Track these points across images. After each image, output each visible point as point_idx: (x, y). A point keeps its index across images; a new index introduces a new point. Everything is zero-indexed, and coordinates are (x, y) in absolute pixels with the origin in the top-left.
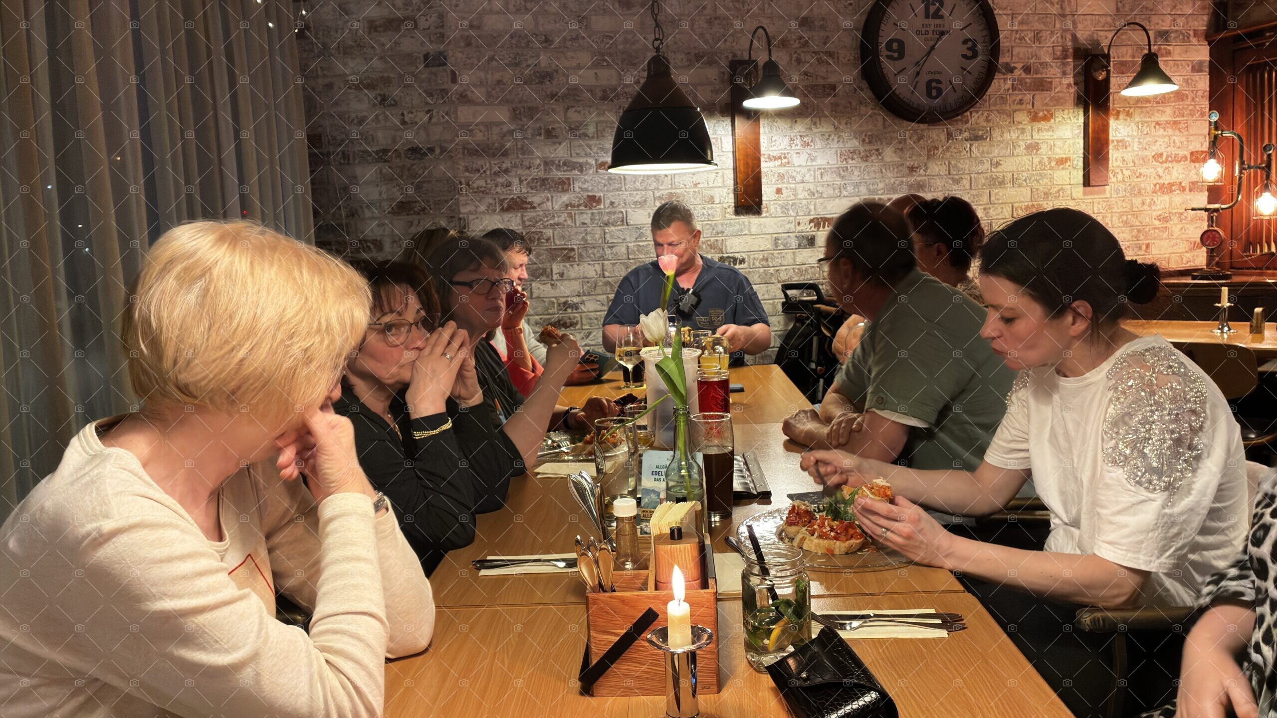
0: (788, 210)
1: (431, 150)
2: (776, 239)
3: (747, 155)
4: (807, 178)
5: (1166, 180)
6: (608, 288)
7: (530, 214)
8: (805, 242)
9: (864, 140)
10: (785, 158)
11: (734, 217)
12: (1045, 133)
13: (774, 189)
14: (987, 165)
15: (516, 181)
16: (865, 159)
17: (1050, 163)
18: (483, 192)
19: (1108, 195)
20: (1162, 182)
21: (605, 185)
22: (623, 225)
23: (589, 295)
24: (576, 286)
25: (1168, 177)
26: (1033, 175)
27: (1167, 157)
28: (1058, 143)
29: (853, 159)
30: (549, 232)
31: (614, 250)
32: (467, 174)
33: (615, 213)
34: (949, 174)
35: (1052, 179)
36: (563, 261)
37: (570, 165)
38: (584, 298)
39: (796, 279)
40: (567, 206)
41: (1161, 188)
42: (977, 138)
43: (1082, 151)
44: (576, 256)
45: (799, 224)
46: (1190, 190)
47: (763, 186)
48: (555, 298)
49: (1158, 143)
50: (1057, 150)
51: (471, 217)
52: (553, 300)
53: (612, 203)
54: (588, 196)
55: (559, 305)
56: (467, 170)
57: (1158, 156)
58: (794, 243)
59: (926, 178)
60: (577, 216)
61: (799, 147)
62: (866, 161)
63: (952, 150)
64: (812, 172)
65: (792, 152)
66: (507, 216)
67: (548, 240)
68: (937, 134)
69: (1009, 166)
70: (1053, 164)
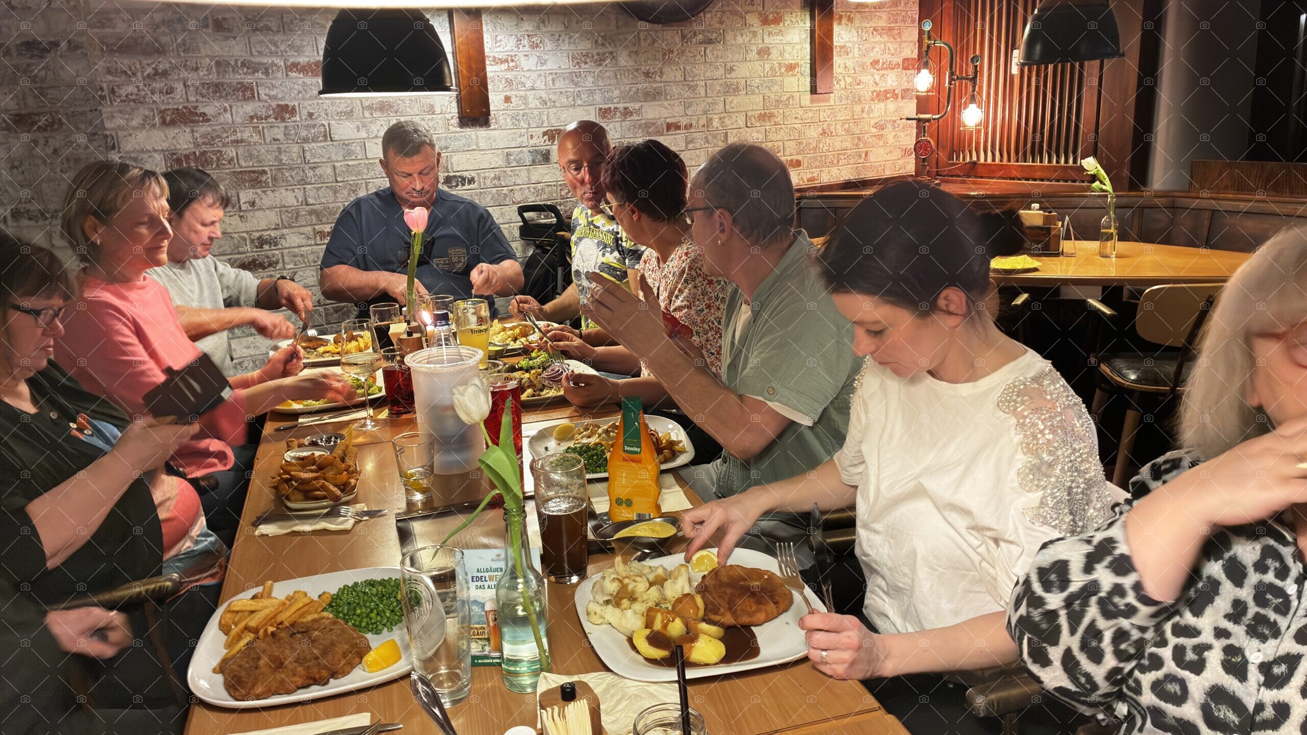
0: (518, 120)
1: (55, 44)
2: (508, 155)
3: (469, 58)
4: (539, 84)
5: (882, 87)
6: (314, 217)
7: (203, 129)
8: (539, 157)
9: (596, 42)
10: (512, 61)
11: (459, 129)
12: (775, 37)
13: (502, 97)
14: (721, 71)
15: (179, 87)
16: (600, 61)
17: (780, 69)
18: (134, 101)
19: (832, 103)
20: (877, 89)
21: (299, 92)
22: (326, 140)
23: (291, 227)
24: (273, 217)
25: (884, 84)
26: (764, 82)
27: (883, 63)
28: (788, 48)
29: (586, 63)
30: (231, 152)
31: (318, 172)
32: (110, 78)
33: (314, 126)
34: (685, 80)
35: (782, 86)
36: (253, 187)
37: (253, 68)
38: (285, 231)
39: (533, 199)
40: (252, 118)
41: (878, 95)
42: (710, 42)
43: (808, 57)
44: (270, 180)
45: (532, 137)
46: (903, 98)
47: (490, 94)
48: (247, 232)
49: (875, 50)
50: (787, 56)
51: (121, 134)
52: (245, 235)
53: (311, 115)
54: (279, 105)
55: (252, 241)
56: (109, 71)
57: (875, 63)
58: (528, 159)
59: (662, 85)
60: (266, 130)
61: (526, 49)
62: (600, 65)
63: (687, 53)
64: (543, 78)
65: (520, 54)
66: (172, 132)
67: (231, 161)
68: (671, 36)
69: (742, 71)
70: (783, 70)
